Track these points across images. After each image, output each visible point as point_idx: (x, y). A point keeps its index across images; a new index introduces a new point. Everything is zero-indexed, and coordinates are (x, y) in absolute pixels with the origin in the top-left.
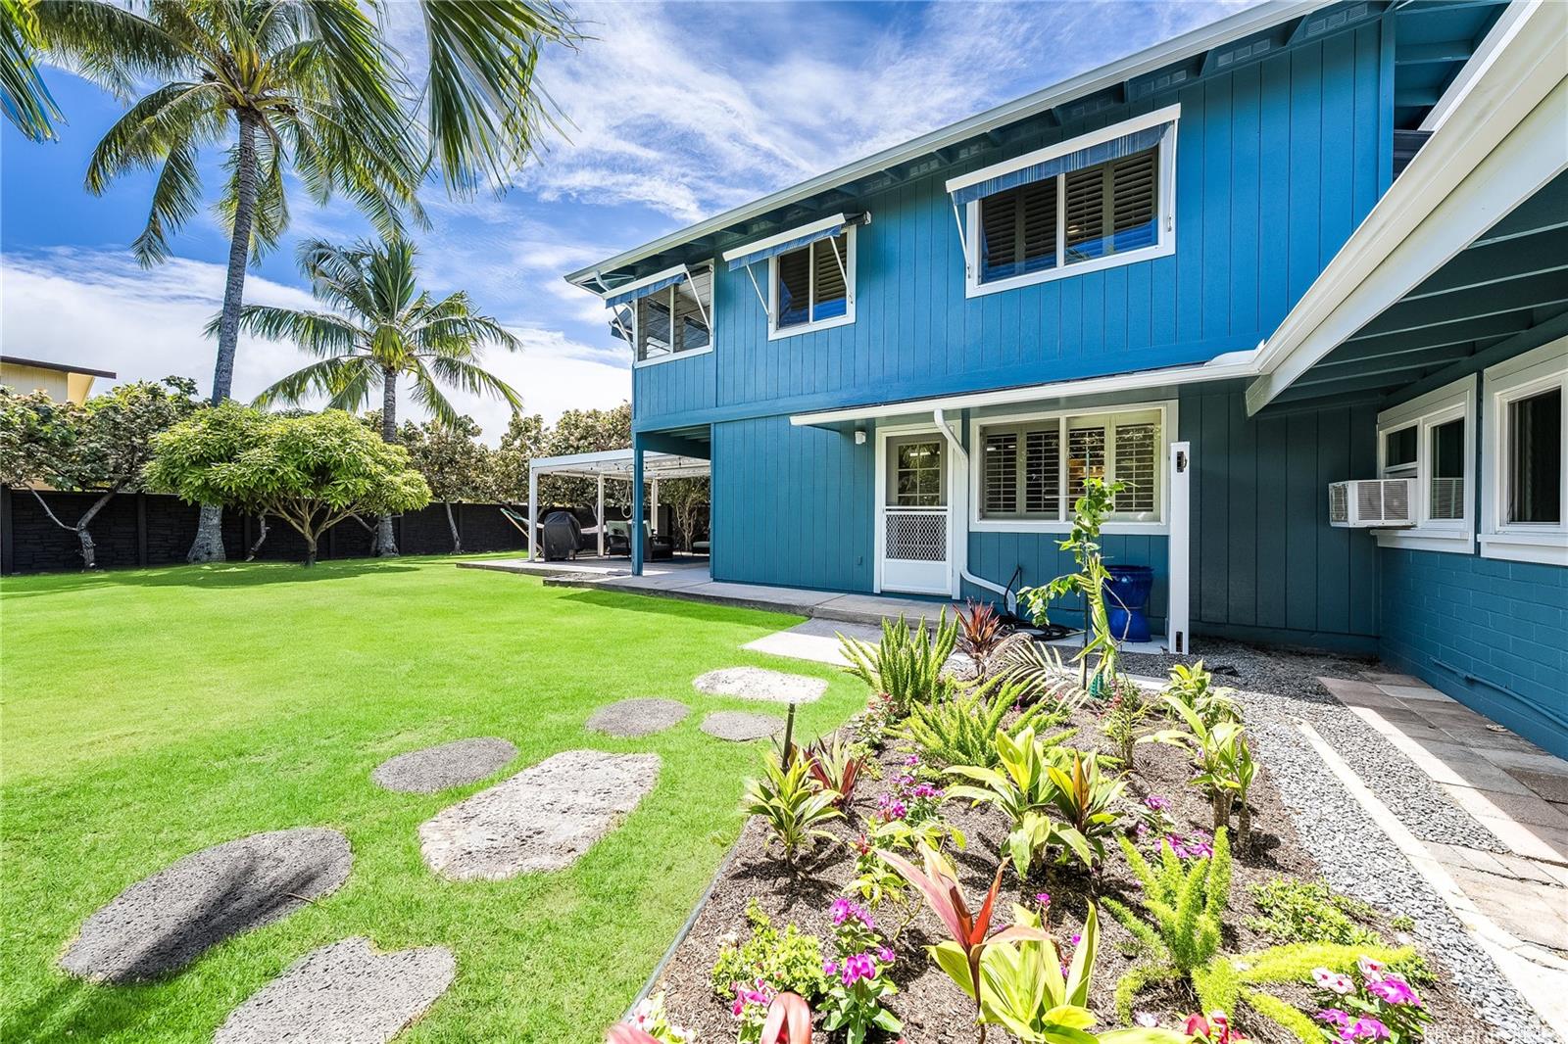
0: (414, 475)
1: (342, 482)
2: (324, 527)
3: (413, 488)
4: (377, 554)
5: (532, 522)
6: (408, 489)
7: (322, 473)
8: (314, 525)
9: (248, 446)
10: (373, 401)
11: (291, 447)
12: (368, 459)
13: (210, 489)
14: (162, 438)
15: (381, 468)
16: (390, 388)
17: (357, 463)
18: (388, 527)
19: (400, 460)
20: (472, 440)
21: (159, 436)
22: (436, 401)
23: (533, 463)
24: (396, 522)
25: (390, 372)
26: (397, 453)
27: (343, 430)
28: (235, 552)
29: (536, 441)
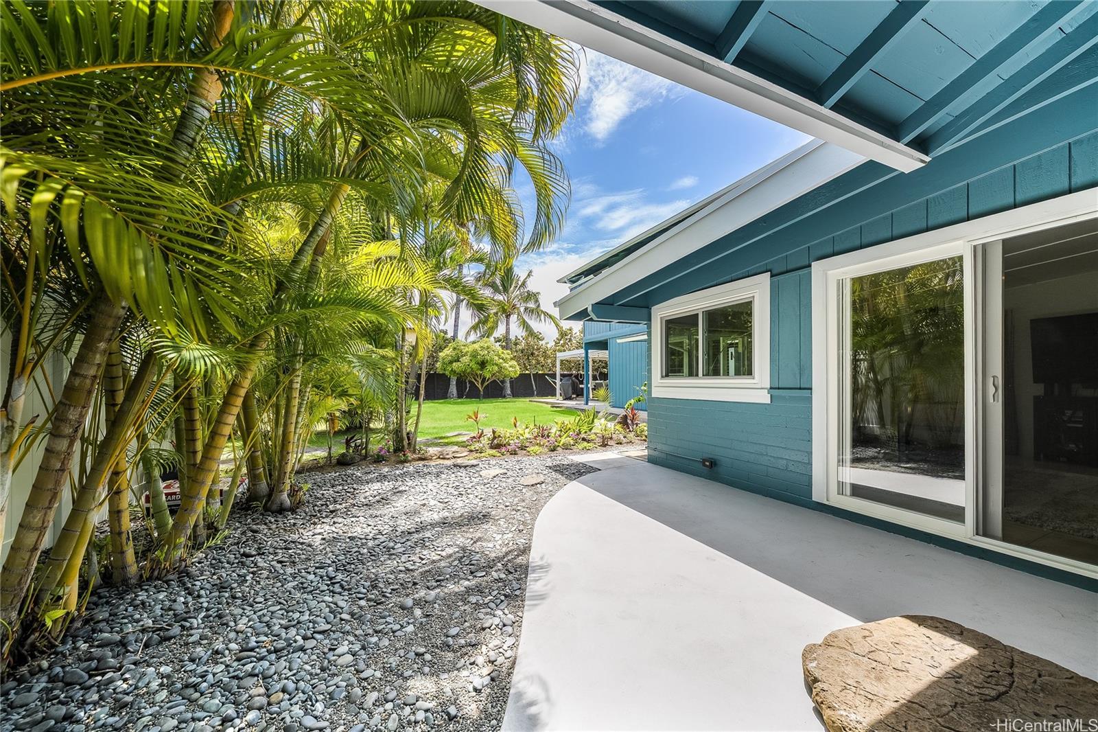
0: (514, 363)
1: (489, 368)
2: (486, 384)
3: (513, 369)
4: (504, 397)
5: (558, 381)
6: (511, 369)
7: (483, 364)
8: (482, 384)
9: (462, 356)
10: (500, 331)
11: (474, 355)
12: (496, 358)
13: (453, 371)
14: (442, 354)
15: (501, 361)
16: (508, 324)
17: (492, 360)
18: (508, 385)
19: (508, 357)
20: (541, 342)
21: (440, 354)
22: (525, 325)
23: (559, 354)
24: (511, 382)
25: (508, 316)
26: (507, 354)
27: (488, 348)
28: (460, 396)
29: (570, 340)
